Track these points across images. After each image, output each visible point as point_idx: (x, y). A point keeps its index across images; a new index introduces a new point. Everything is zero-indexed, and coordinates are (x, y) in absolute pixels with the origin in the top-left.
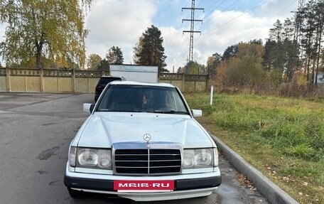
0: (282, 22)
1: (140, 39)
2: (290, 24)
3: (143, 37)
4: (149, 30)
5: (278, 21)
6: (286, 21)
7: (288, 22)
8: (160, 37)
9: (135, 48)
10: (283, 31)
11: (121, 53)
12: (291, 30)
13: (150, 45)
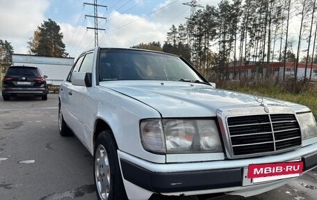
0: (177, 27)
1: (36, 33)
2: (183, 29)
3: (39, 31)
4: (46, 23)
5: (173, 26)
6: (180, 27)
7: (181, 28)
8: (60, 32)
9: (29, 43)
10: (177, 35)
11: (11, 48)
12: (185, 35)
13: (48, 40)
